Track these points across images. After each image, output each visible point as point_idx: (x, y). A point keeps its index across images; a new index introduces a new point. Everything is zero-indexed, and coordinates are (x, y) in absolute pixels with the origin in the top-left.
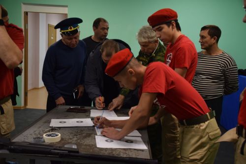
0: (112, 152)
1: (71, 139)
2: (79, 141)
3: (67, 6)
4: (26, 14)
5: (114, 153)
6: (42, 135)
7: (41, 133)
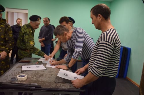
0: (56, 85)
1: (32, 78)
2: (37, 79)
3: (27, 10)
4: (8, 13)
5: (57, 86)
6: (16, 76)
7: (16, 74)
